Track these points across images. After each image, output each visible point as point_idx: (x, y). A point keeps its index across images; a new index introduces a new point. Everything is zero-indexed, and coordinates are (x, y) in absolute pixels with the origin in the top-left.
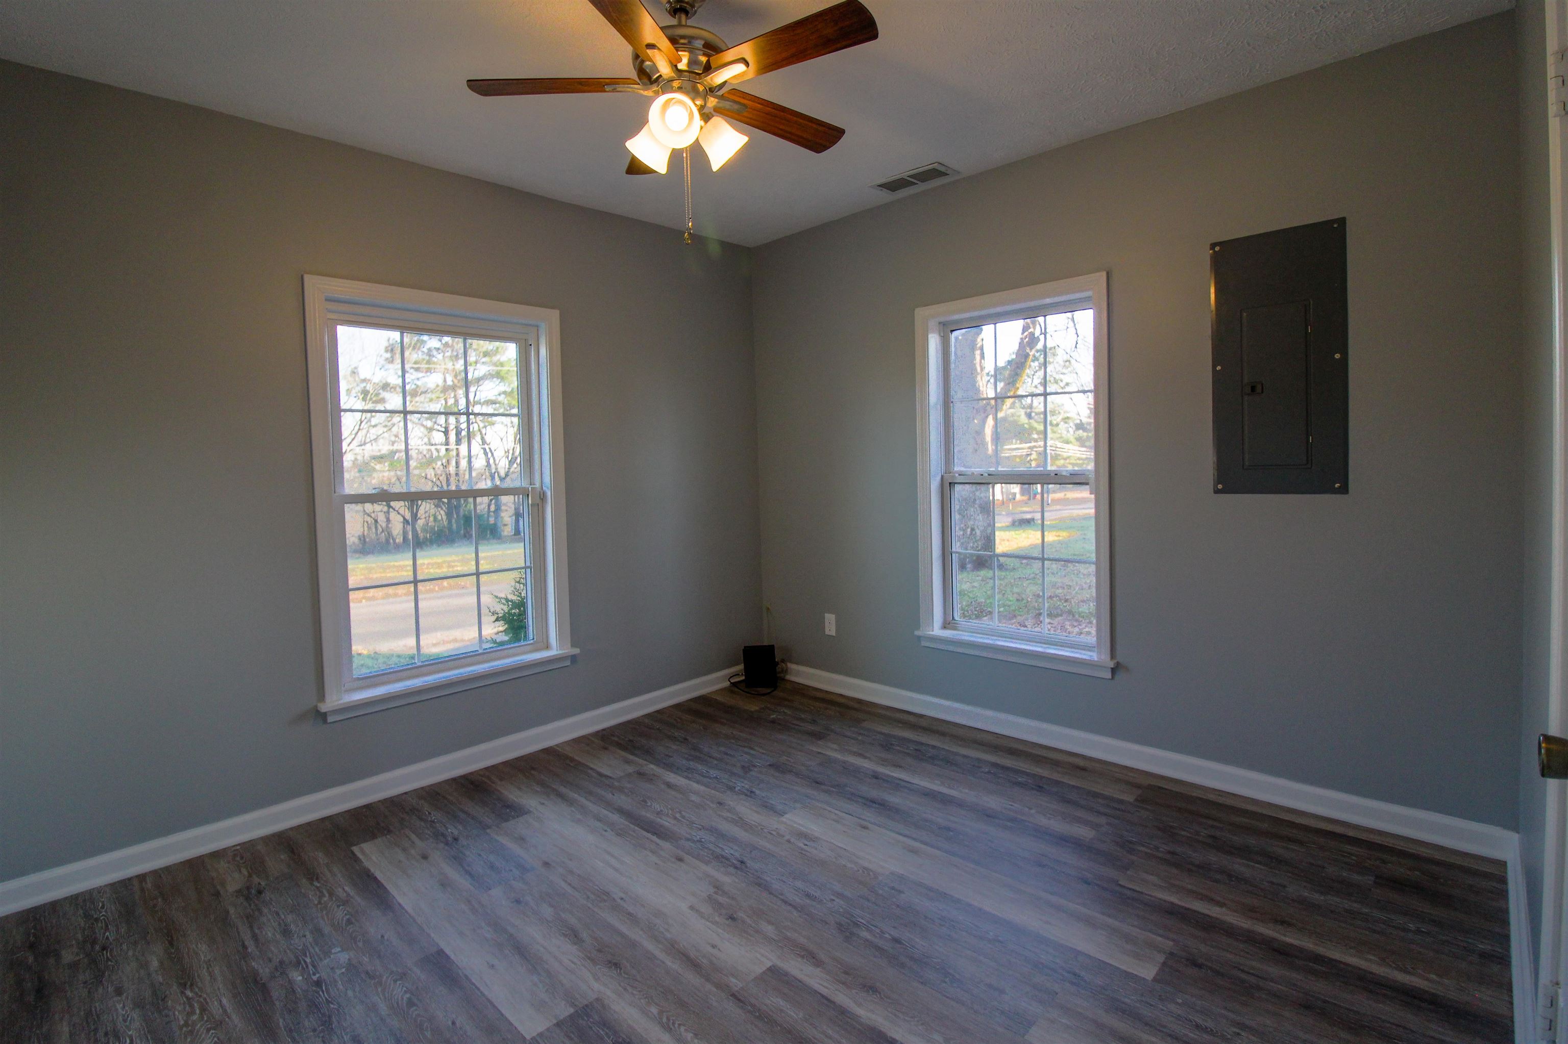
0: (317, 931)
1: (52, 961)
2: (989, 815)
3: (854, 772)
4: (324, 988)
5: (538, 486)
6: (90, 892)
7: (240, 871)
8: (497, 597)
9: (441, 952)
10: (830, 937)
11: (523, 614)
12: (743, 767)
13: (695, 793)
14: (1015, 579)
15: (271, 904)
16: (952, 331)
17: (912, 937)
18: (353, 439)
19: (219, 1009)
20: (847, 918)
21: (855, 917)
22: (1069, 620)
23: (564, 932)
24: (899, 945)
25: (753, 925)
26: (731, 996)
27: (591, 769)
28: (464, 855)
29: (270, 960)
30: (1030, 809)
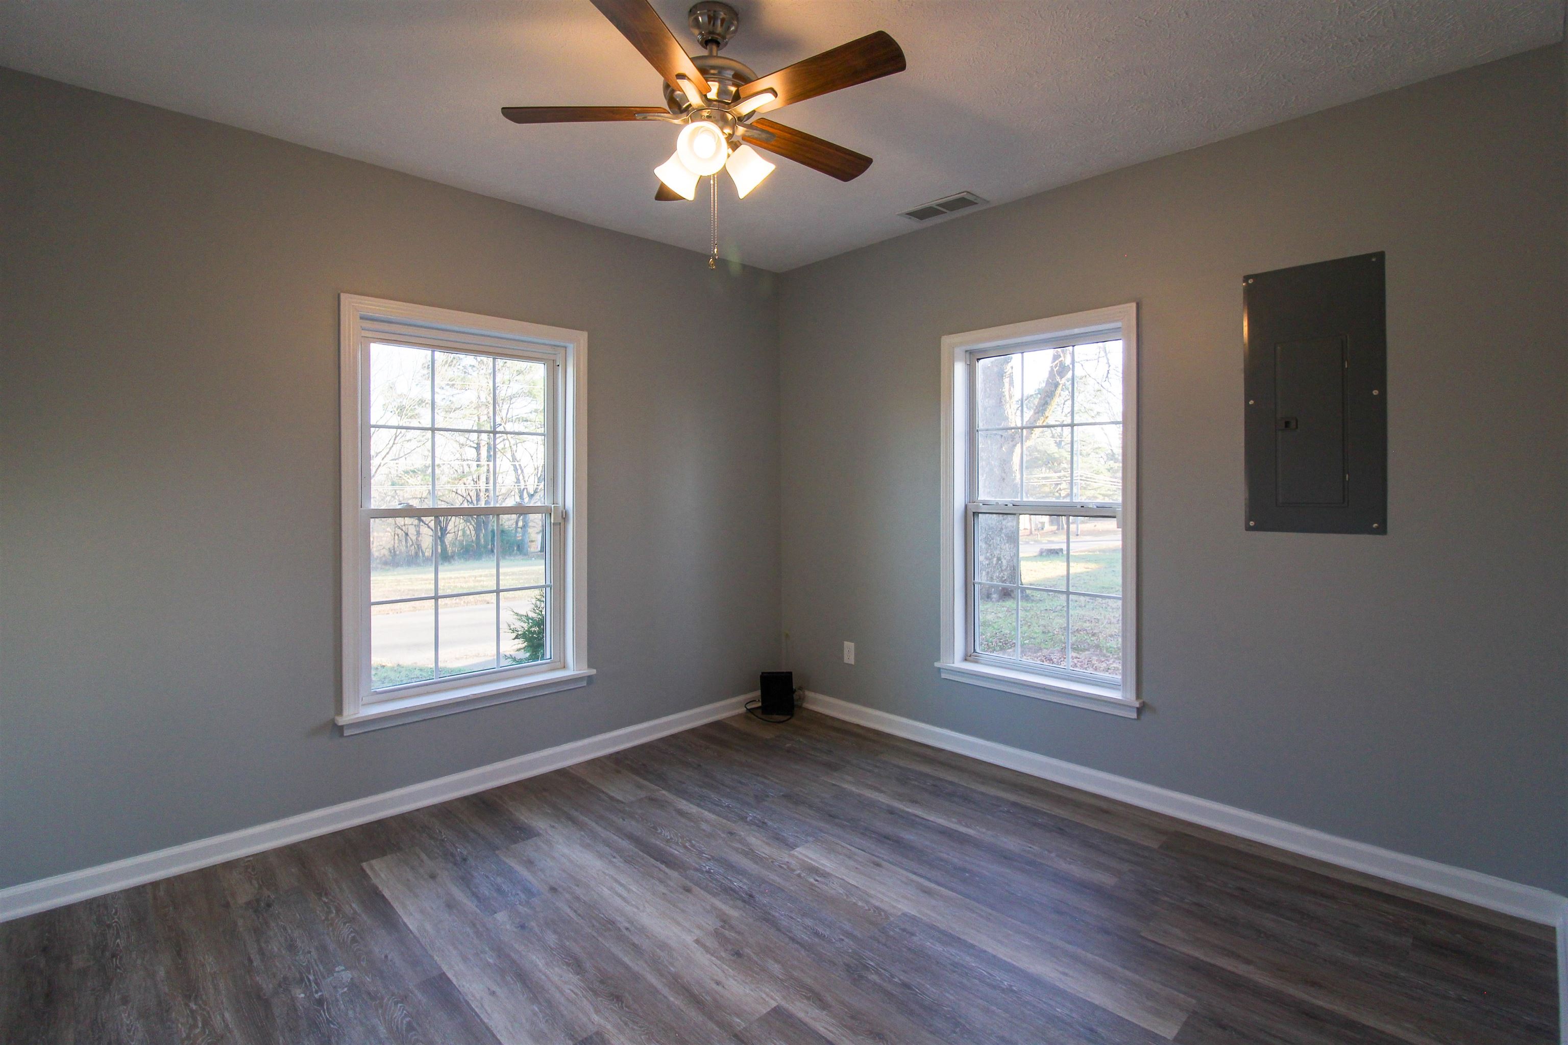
0: (323, 948)
1: (62, 966)
2: (1006, 857)
3: (869, 805)
4: (325, 1007)
5: (560, 505)
6: (105, 897)
7: (251, 882)
8: (517, 614)
9: (443, 976)
10: (837, 978)
11: (542, 632)
12: (756, 797)
13: (707, 821)
14: (1041, 611)
15: (279, 918)
16: (978, 360)
17: (923, 982)
18: (388, 453)
19: (221, 1023)
20: (855, 959)
21: (864, 959)
22: (1097, 655)
23: (567, 960)
24: (910, 991)
25: (759, 962)
26: (734, 1037)
27: (603, 792)
28: (472, 876)
29: (274, 975)
30: (1050, 852)
